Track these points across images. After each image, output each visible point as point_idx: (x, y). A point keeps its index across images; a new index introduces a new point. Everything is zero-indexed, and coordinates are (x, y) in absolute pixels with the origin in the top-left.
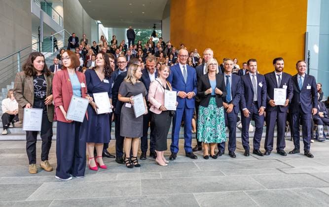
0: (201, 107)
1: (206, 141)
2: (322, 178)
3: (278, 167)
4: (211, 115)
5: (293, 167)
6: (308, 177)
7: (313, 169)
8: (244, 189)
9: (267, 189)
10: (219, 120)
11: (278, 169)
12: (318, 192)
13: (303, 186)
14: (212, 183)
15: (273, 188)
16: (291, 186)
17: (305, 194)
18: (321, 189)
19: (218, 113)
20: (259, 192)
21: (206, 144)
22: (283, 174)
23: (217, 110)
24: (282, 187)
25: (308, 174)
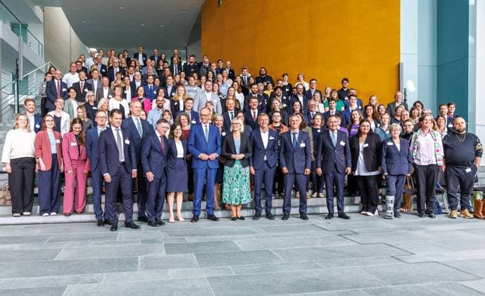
0: (226, 168)
1: (233, 202)
2: (459, 268)
3: (392, 255)
4: (238, 176)
5: (413, 254)
6: (439, 267)
7: (440, 255)
8: (358, 287)
9: (390, 286)
10: (245, 180)
11: (392, 257)
12: (463, 288)
13: (439, 280)
14: (310, 279)
15: (398, 284)
16: (422, 281)
17: (446, 290)
18: (465, 283)
19: (243, 173)
20: (380, 289)
21: (234, 205)
22: (402, 263)
23: (243, 170)
24: (410, 282)
25: (437, 262)
